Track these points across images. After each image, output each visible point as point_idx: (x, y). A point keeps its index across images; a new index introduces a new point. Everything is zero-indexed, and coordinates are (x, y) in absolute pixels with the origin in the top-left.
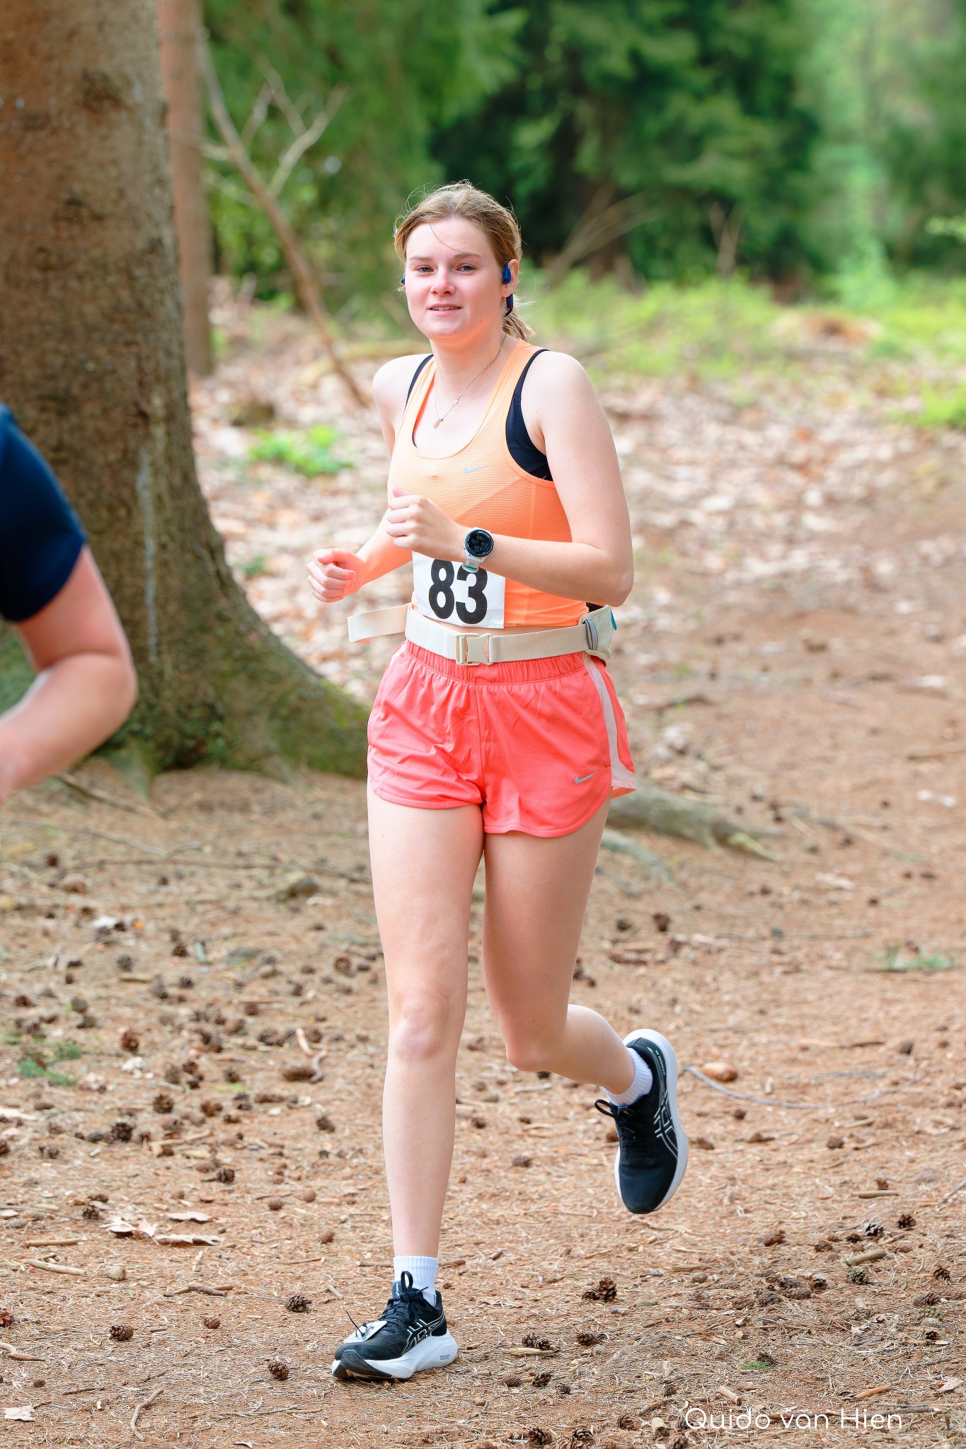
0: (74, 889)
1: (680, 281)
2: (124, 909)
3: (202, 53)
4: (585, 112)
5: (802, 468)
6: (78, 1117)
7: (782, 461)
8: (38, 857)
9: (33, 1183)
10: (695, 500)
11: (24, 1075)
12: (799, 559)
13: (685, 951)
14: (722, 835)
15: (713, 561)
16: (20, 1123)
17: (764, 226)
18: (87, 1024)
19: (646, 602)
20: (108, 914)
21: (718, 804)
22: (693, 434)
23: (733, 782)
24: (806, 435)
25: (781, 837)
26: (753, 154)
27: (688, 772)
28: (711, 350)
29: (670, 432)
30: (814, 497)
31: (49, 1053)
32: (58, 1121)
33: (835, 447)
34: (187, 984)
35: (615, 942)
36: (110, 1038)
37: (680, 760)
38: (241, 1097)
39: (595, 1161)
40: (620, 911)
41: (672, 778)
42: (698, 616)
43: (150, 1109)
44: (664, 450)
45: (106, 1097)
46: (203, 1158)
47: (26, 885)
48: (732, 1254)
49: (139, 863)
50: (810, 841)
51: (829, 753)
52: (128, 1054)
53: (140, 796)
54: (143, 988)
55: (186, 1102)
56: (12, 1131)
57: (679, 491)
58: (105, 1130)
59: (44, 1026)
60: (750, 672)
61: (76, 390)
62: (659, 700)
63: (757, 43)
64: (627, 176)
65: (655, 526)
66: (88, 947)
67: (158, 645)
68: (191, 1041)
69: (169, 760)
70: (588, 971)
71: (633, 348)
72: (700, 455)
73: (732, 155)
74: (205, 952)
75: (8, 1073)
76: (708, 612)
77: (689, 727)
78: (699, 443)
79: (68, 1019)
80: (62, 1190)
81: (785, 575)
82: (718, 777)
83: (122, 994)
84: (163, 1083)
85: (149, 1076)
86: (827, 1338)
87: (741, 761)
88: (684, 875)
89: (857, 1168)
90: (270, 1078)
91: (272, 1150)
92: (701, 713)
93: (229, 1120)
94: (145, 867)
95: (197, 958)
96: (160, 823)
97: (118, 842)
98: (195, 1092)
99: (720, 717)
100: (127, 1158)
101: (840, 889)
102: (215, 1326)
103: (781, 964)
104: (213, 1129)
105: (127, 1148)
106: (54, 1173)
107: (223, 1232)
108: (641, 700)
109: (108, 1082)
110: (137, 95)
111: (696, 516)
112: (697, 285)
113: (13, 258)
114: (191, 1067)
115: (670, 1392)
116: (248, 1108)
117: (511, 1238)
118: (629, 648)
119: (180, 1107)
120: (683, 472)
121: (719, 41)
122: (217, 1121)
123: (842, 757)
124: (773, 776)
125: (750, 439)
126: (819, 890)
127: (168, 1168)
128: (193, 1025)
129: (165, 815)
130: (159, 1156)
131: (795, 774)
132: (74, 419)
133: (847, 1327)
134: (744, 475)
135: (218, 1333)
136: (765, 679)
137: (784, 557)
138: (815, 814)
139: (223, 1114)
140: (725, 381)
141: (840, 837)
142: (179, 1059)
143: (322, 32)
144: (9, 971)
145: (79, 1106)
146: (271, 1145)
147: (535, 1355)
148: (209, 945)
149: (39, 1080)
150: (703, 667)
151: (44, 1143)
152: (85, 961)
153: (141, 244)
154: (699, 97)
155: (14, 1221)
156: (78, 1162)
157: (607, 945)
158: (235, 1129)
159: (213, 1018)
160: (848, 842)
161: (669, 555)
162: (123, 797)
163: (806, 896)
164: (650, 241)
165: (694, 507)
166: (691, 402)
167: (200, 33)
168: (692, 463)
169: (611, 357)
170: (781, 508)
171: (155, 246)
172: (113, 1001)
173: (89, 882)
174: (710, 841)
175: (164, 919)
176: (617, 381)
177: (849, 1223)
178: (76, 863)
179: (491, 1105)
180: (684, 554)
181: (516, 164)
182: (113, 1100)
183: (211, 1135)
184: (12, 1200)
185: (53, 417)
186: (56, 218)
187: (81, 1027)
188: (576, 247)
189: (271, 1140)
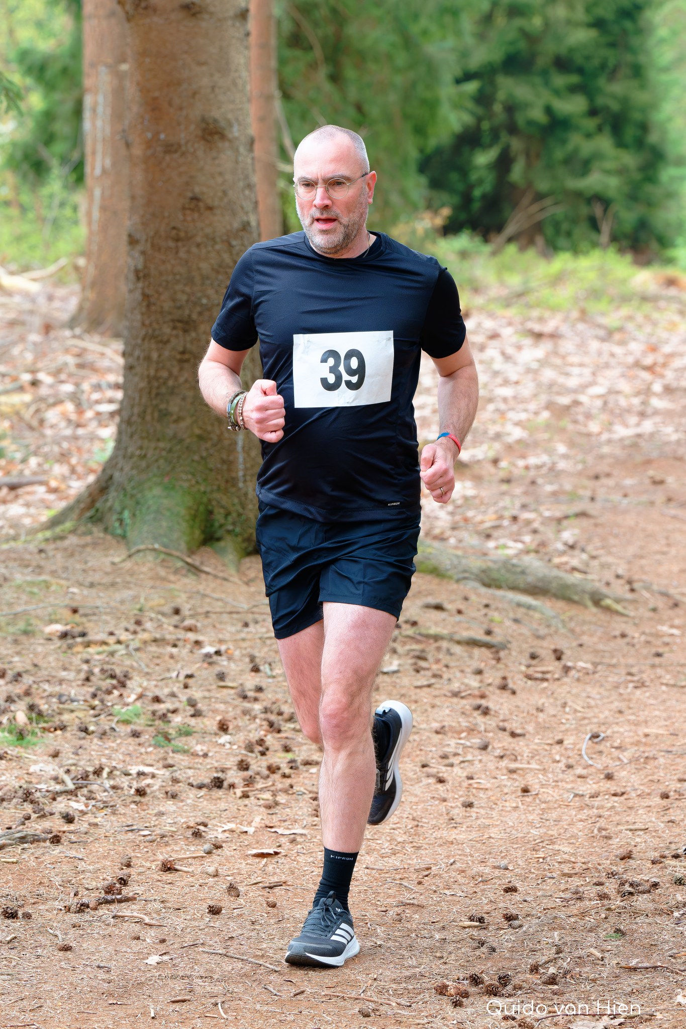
0: (190, 629)
1: (576, 251)
2: (221, 641)
3: (278, 105)
4: (516, 144)
5: (650, 369)
6: (190, 772)
7: (637, 364)
8: (168, 609)
9: (161, 814)
10: (583, 388)
11: (157, 746)
12: (647, 426)
13: (573, 673)
14: (597, 600)
15: (594, 427)
16: (153, 776)
17: (628, 217)
18: (197, 714)
19: (550, 452)
20: (211, 645)
21: (595, 580)
22: (582, 346)
23: (604, 566)
24: (653, 349)
25: (634, 601)
26: (621, 171)
27: (575, 560)
28: (595, 294)
29: (567, 346)
30: (657, 387)
31: (173, 732)
32: (177, 775)
33: (671, 355)
34: (259, 689)
35: (528, 666)
36: (211, 723)
37: (570, 552)
38: (292, 761)
39: (514, 805)
40: (532, 647)
41: (566, 563)
42: (584, 462)
43: (235, 768)
44: (564, 357)
45: (208, 760)
46: (268, 800)
47: (160, 626)
48: (599, 864)
49: (231, 613)
50: (651, 605)
51: (665, 549)
52: (222, 733)
53: (232, 571)
54: (232, 692)
55: (258, 764)
56: (149, 781)
57: (573, 382)
58: (207, 781)
59: (169, 715)
60: (616, 497)
61: (194, 316)
62: (558, 514)
63: (625, 101)
64: (543, 185)
65: (557, 404)
66: (198, 665)
67: (244, 476)
68: (261, 726)
69: (250, 549)
70: (511, 685)
71: (546, 292)
72: (586, 360)
73: (608, 172)
74: (271, 670)
75: (147, 744)
76: (590, 459)
77: (577, 531)
78: (586, 353)
79: (185, 711)
80: (179, 818)
81: (639, 436)
82: (595, 563)
83: (218, 695)
84: (244, 752)
85: (235, 747)
86: (658, 919)
87: (609, 553)
88: (572, 625)
89: (679, 812)
90: (311, 750)
91: (311, 795)
92: (585, 522)
93: (284, 776)
94: (235, 616)
95: (266, 673)
96: (244, 588)
97: (217, 600)
98: (264, 758)
99: (596, 525)
100: (220, 799)
101: (672, 635)
102: (274, 906)
103: (632, 681)
104: (274, 781)
105: (220, 793)
106: (174, 808)
107: (280, 846)
108: (547, 514)
109: (209, 751)
110: (235, 132)
111: (583, 398)
112: (586, 253)
113: (157, 232)
114: (261, 742)
115: (559, 952)
116: (297, 768)
117: (460, 852)
118: (540, 481)
119: (254, 767)
120: (575, 371)
121: (600, 101)
122: (277, 777)
123: (673, 551)
124: (629, 563)
125: (618, 350)
126: (658, 635)
127: (246, 806)
128: (263, 716)
129: (247, 584)
130: (240, 798)
131: (643, 562)
132: (193, 334)
133: (670, 913)
134: (615, 372)
135: (275, 910)
136: (625, 501)
137: (638, 425)
138: (655, 587)
139: (281, 772)
140: (603, 314)
141: (671, 603)
142: (254, 736)
143: (353, 93)
144: (149, 680)
145: (191, 765)
146: (310, 792)
147: (475, 927)
148: (273, 664)
149: (166, 749)
150: (588, 493)
151: (169, 789)
152: (196, 674)
153: (236, 225)
154: (588, 136)
155: (149, 838)
156: (189, 801)
157: (523, 668)
158: (288, 781)
159: (276, 711)
160: (676, 605)
161: (566, 423)
162: (222, 571)
163: (649, 639)
164: (557, 225)
165: (583, 393)
166: (581, 326)
167: (277, 94)
168: (581, 365)
169: (532, 298)
170: (638, 394)
171: (246, 226)
172: (213, 700)
173: (199, 625)
174: (589, 603)
175: (245, 649)
176: (535, 313)
177: (673, 846)
178: (191, 612)
179: (449, 768)
180: (575, 422)
181: (474, 177)
182: (211, 762)
183: (273, 785)
184: (147, 825)
185: (181, 333)
186: (184, 208)
187: (193, 716)
188: (511, 229)
189: (310, 789)
